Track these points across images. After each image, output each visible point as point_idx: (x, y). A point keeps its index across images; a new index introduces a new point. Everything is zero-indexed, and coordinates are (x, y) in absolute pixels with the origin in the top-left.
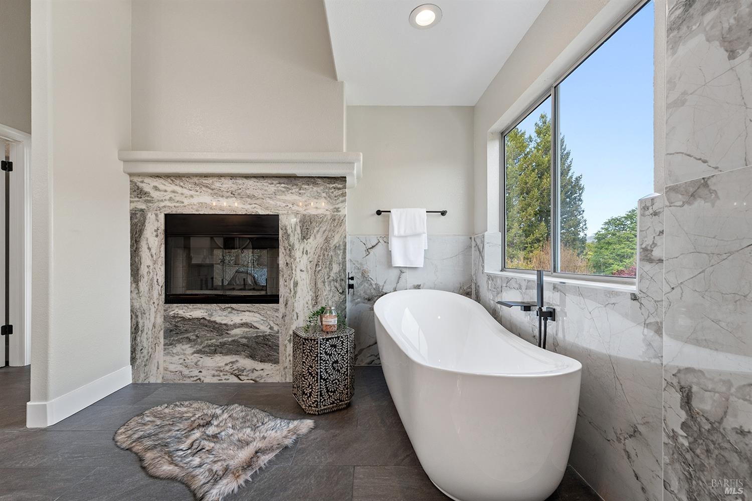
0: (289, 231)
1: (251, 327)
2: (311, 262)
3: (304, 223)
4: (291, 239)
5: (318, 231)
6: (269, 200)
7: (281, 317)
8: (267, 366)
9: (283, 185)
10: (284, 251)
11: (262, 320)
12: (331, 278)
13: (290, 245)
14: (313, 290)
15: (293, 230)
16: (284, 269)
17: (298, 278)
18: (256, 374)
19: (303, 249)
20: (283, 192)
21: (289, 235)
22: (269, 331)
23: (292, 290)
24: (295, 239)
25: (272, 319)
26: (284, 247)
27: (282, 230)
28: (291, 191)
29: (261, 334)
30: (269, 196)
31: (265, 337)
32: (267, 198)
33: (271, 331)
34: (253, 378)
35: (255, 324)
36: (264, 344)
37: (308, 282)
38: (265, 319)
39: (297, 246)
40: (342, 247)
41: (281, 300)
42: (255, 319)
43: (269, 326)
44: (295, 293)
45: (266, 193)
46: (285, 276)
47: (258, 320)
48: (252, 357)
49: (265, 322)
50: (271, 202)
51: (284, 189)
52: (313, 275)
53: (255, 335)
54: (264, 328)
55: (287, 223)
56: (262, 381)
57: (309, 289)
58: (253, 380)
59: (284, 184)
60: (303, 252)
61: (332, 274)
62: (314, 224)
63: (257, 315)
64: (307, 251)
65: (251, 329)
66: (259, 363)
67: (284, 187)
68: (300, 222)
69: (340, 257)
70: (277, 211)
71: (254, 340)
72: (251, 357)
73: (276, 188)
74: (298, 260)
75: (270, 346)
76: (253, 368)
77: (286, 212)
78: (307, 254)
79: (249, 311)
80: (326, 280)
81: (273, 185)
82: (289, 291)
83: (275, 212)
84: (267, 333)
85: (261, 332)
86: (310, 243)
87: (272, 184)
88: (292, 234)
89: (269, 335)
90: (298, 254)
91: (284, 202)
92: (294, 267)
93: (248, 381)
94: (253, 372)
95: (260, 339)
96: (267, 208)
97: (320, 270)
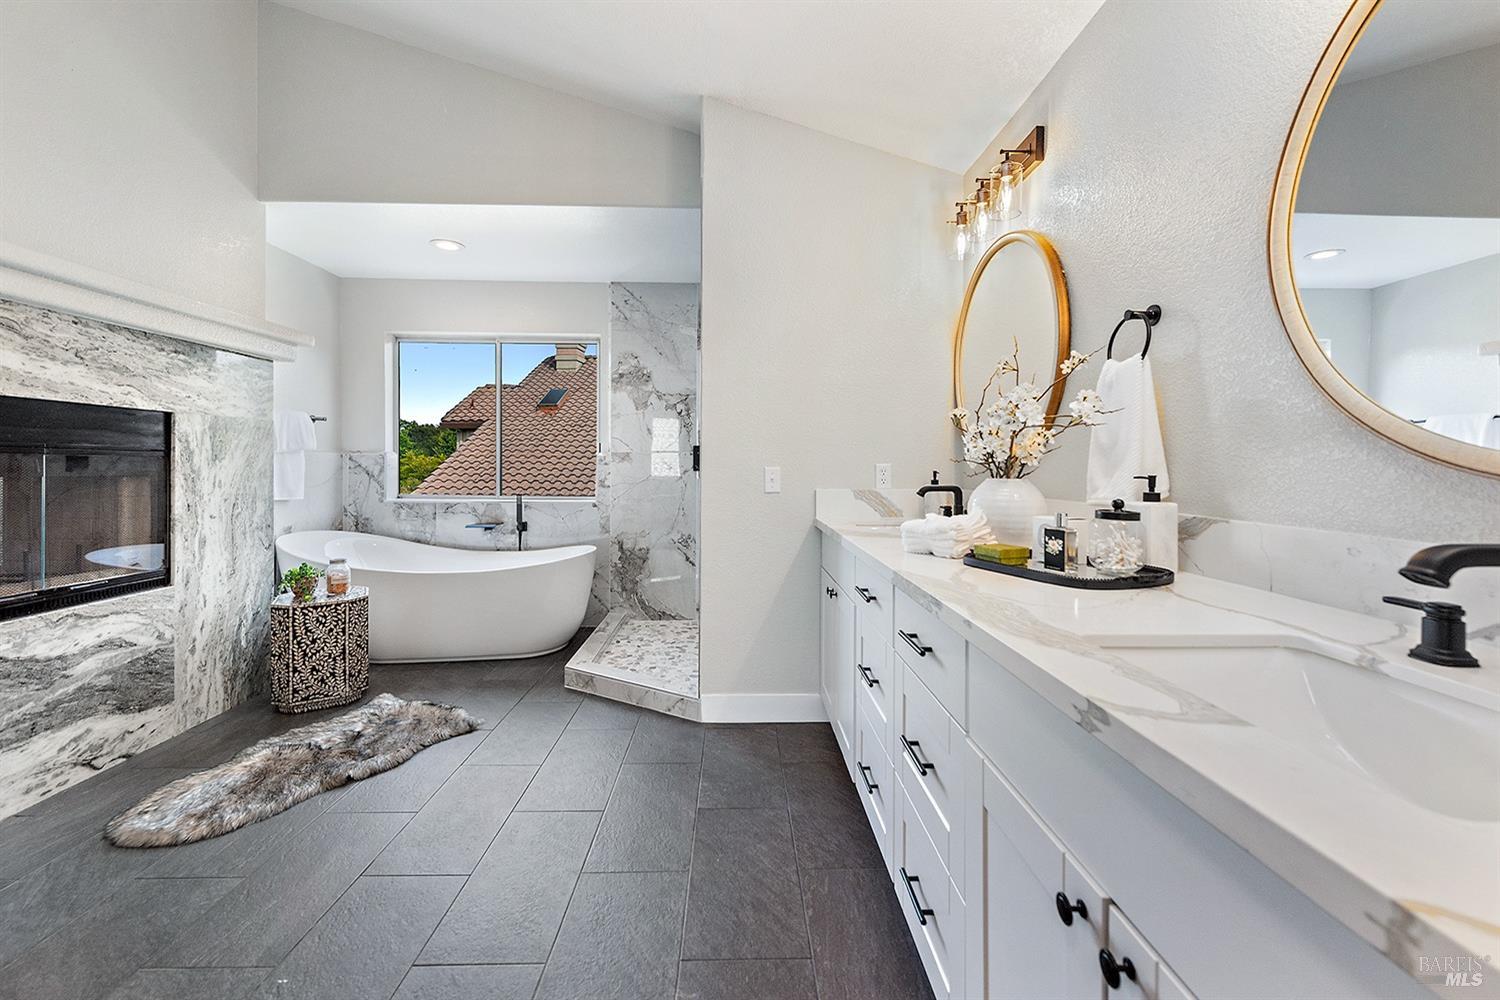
0: (193, 446)
1: (121, 646)
2: (226, 500)
3: (216, 431)
4: (196, 459)
5: (237, 446)
6: (156, 382)
7: (179, 608)
8: (153, 715)
9: (181, 356)
10: (183, 482)
11: (144, 624)
12: (254, 525)
13: (193, 471)
14: (229, 549)
15: (199, 442)
16: (185, 516)
17: (206, 532)
18: (130, 739)
19: (215, 477)
20: (183, 369)
21: (192, 453)
22: (158, 642)
23: (197, 555)
24: (201, 459)
25: (162, 617)
26: (184, 475)
27: (180, 441)
28: (194, 370)
29: (141, 655)
30: (158, 374)
31: (149, 659)
32: (153, 378)
33: (160, 642)
34: (124, 752)
35: (130, 638)
36: (146, 672)
37: (222, 536)
38: (149, 621)
39: (204, 473)
40: (268, 474)
41: (177, 577)
42: (128, 627)
43: (157, 634)
44: (202, 559)
45: (150, 365)
46: (185, 530)
47: (135, 626)
48: (122, 708)
49: (149, 627)
50: (161, 386)
51: (182, 365)
52: (229, 522)
53: (129, 660)
54: (147, 641)
55: (189, 430)
56: (142, 749)
57: (223, 549)
58: (124, 757)
59: (183, 354)
60: (214, 484)
61: (256, 519)
62: (231, 433)
63: (132, 617)
64: (220, 482)
65: (120, 651)
66: (137, 714)
67: (185, 361)
68: (210, 428)
69: (267, 489)
70: (171, 406)
71: (126, 671)
72: (119, 709)
73: (169, 361)
74: (206, 498)
75: (157, 673)
76: (123, 731)
77: (187, 409)
78: (220, 487)
79: (117, 613)
80: (247, 530)
81: (164, 353)
82: (191, 557)
83: (168, 408)
84: (154, 649)
85: (141, 650)
86: (225, 468)
87: (163, 350)
88: (197, 451)
89: (156, 652)
90: (205, 487)
91: (183, 390)
92: (200, 511)
93: (112, 765)
94: (123, 739)
95: (138, 665)
96: (153, 398)
97: (239, 513)
